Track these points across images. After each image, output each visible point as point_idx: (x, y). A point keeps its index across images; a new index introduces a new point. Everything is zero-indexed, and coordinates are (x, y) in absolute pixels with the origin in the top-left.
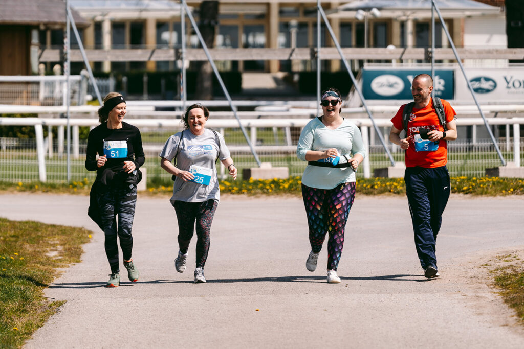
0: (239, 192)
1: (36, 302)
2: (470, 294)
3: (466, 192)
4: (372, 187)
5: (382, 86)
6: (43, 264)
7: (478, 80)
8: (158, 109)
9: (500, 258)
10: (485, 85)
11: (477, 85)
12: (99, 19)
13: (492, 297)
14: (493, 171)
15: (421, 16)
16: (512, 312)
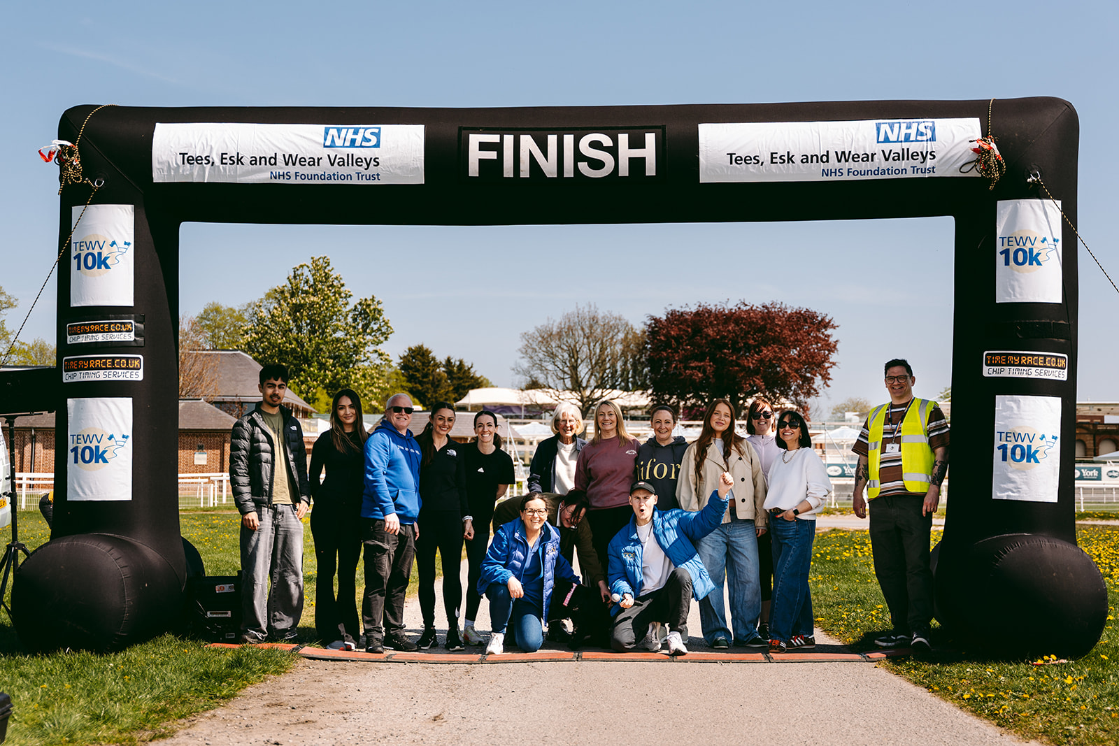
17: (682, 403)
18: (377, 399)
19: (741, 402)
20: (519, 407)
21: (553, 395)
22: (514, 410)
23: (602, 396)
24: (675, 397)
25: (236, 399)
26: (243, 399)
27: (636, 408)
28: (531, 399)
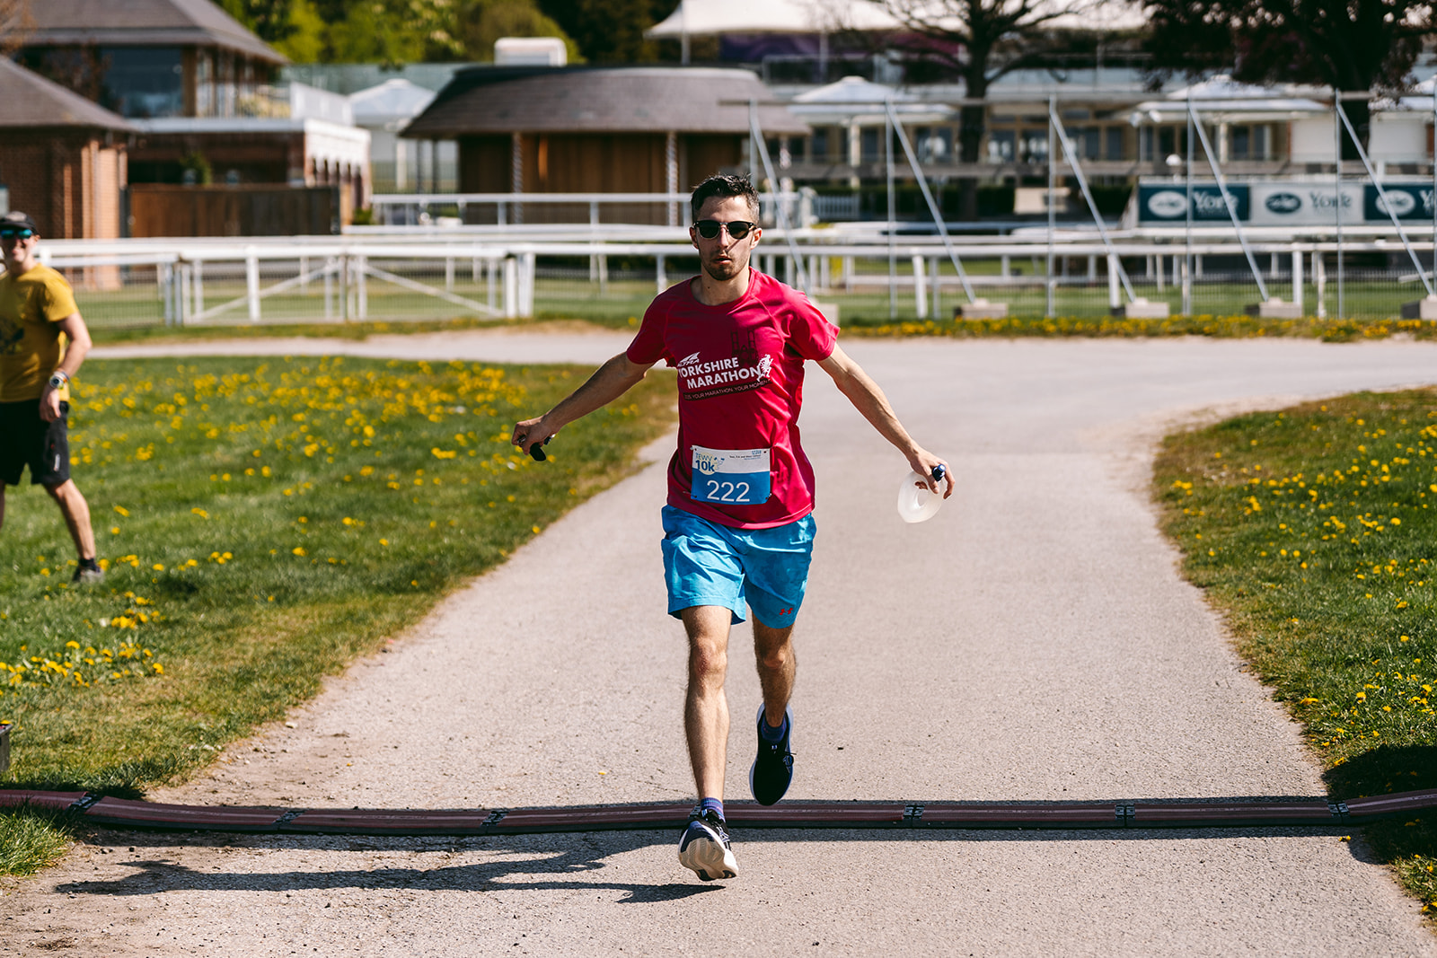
0: (943, 334)
1: (624, 463)
2: (1123, 454)
3: (1207, 334)
4: (1098, 328)
5: (1161, 204)
6: (658, 418)
7: (1278, 197)
8: (886, 233)
9: (1194, 414)
10: (1288, 204)
11: (1276, 204)
12: (844, 122)
13: (1146, 457)
14: (1253, 310)
15: (1236, 118)
16: (1151, 474)
17: (1236, 22)
18: (444, 26)
19: (1389, 17)
20: (812, 38)
21: (896, 9)
22: (803, 45)
23: (1024, 10)
24: (1216, 6)
25: (83, 39)
26: (99, 38)
27: (1113, 36)
28: (839, 23)
